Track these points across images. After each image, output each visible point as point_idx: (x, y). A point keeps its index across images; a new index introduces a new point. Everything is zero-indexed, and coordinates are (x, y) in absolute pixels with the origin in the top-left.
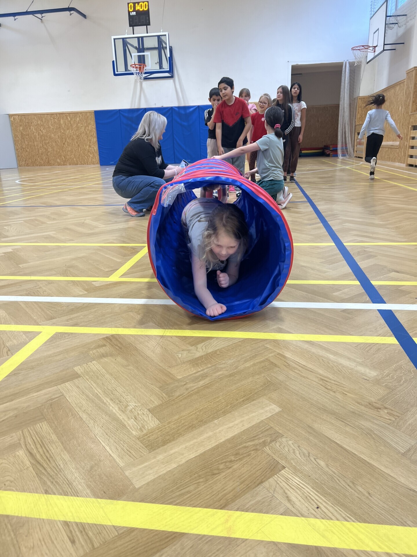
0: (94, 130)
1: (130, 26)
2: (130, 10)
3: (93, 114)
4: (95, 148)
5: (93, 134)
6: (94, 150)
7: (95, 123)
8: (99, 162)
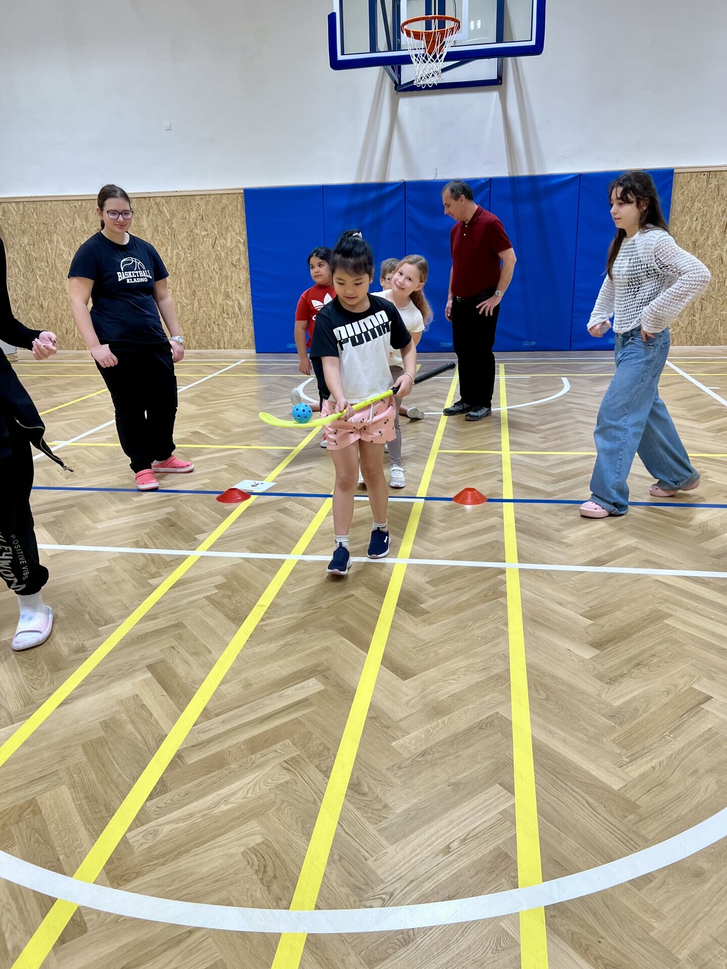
0: (242, 248)
3: (241, 199)
5: (239, 260)
6: (240, 308)
7: (244, 226)
8: (252, 342)
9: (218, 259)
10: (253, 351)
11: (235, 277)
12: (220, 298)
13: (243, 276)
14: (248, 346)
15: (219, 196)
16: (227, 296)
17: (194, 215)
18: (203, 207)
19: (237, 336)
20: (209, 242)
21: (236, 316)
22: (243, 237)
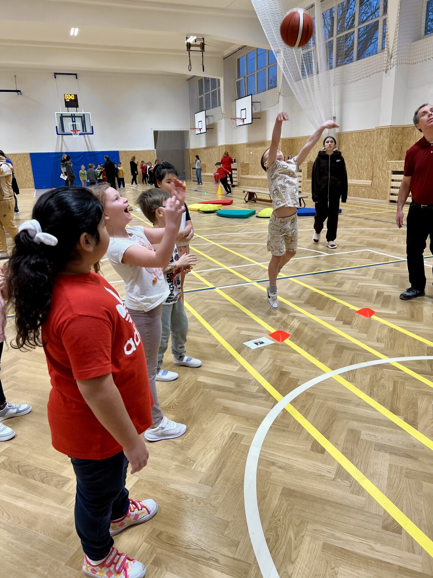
0: (30, 165)
1: (66, 107)
2: (66, 98)
4: (31, 177)
5: (29, 168)
6: (30, 179)
7: (30, 161)
8: (34, 187)
9: (24, 168)
10: (34, 189)
11: (29, 172)
12: (25, 177)
13: (31, 172)
14: (33, 188)
15: (24, 154)
16: (27, 176)
17: (17, 158)
18: (19, 156)
19: (30, 185)
20: (21, 164)
21: (29, 181)
22: (30, 163)
